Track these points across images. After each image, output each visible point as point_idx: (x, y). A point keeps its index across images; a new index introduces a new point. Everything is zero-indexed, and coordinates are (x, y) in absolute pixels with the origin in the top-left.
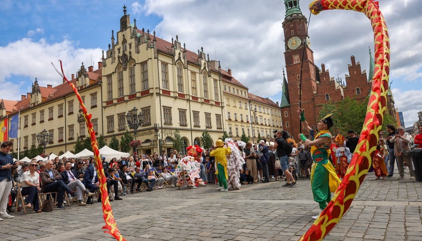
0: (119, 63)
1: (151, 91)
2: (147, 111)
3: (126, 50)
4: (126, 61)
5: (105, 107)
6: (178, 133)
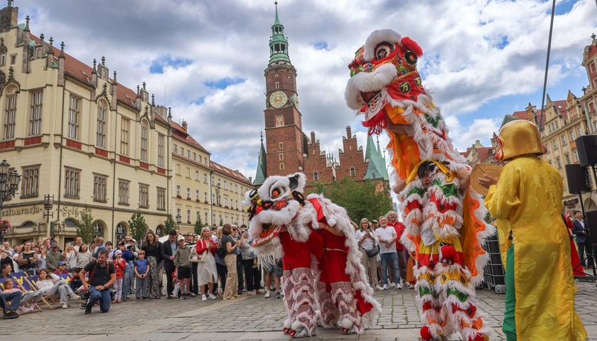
1: (45, 140)
2: (32, 172)
3: (3, 65)
6: (88, 213)
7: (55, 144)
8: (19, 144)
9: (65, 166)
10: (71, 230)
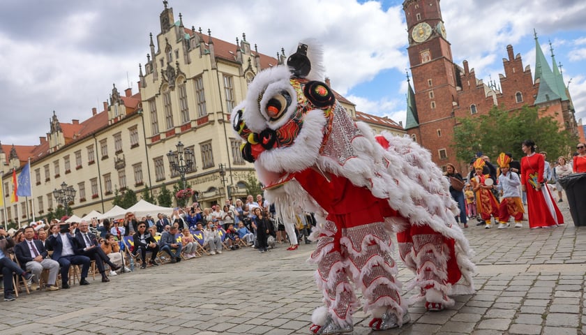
0: (164, 80)
1: (211, 118)
2: (207, 146)
3: (171, 61)
4: (172, 76)
5: (150, 146)
6: (253, 176)
7: (219, 120)
8: (194, 125)
9: (230, 138)
10: (242, 191)
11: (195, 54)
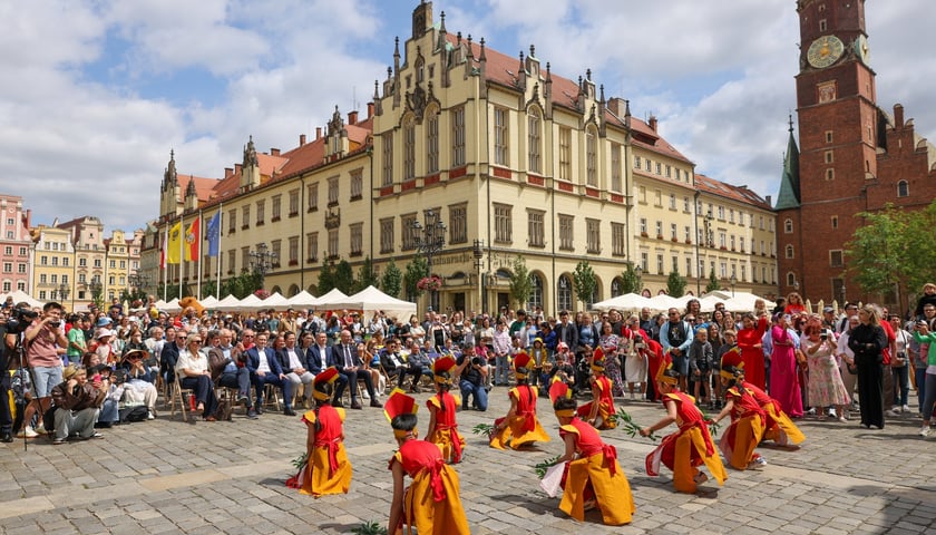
0: (408, 107)
1: (470, 170)
2: (460, 212)
3: (422, 80)
4: (421, 102)
5: (377, 200)
6: (523, 263)
7: (481, 175)
8: (444, 177)
9: (494, 203)
10: (504, 284)
11: (457, 74)
